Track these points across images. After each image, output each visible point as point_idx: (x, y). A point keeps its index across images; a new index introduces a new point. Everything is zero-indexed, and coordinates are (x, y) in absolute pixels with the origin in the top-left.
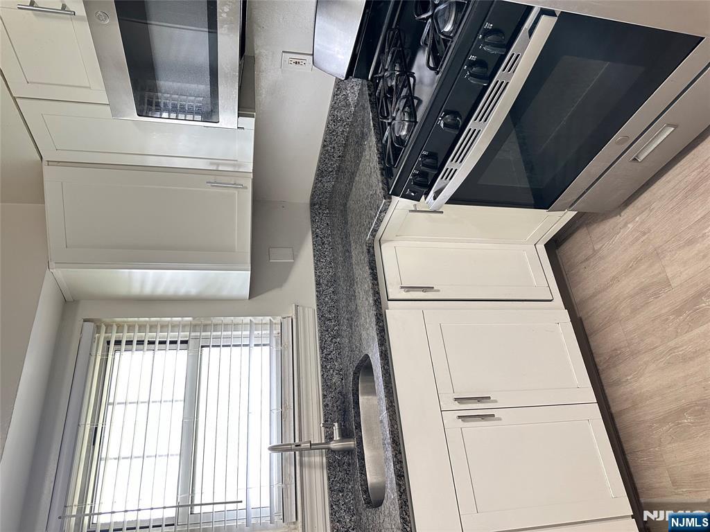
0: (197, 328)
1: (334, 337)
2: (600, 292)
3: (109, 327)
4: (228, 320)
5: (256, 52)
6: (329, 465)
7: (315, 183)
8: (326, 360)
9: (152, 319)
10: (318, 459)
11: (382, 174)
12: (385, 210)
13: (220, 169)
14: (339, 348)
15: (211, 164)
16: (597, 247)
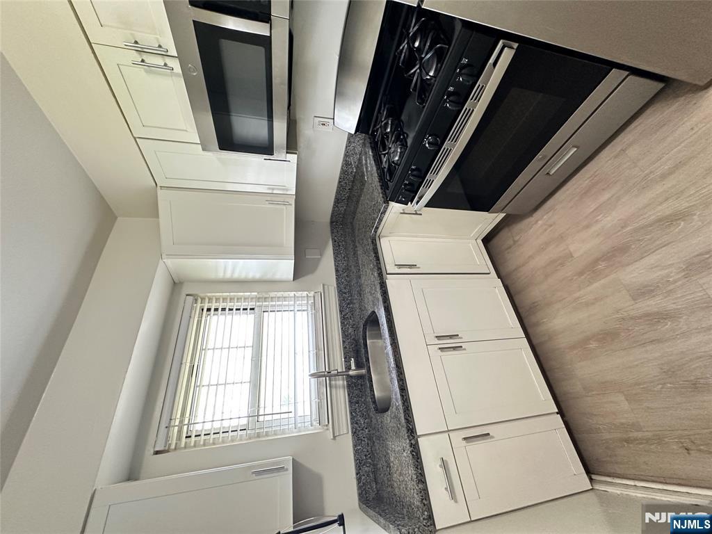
0: (260, 300)
1: (349, 304)
2: (520, 267)
3: (203, 299)
4: (279, 294)
5: (297, 117)
6: (349, 386)
7: (334, 208)
8: (344, 319)
9: (232, 294)
10: (341, 382)
11: (382, 189)
12: (384, 212)
13: (275, 192)
14: (352, 311)
15: (269, 189)
16: (516, 238)
